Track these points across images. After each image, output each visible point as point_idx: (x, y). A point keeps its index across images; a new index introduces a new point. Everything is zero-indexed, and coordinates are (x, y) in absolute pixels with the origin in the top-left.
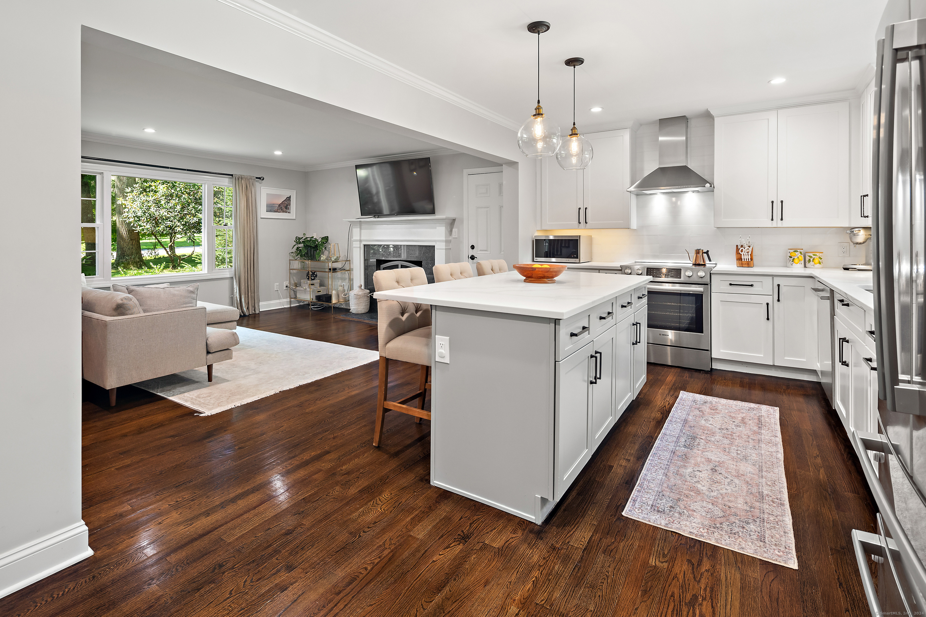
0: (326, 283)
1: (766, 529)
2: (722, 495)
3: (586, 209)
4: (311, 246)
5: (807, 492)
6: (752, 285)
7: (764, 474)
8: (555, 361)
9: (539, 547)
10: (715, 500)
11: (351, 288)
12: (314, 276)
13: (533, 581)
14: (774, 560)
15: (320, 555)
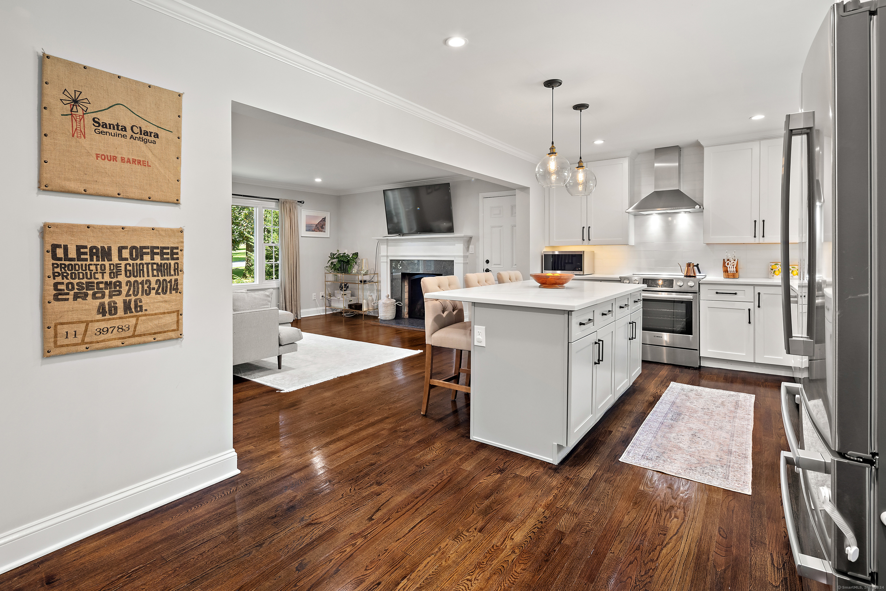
0: (356, 293)
1: (731, 471)
2: (698, 450)
3: (589, 227)
4: (343, 261)
5: (768, 450)
6: (736, 294)
7: (735, 438)
8: (569, 343)
9: (556, 477)
10: (693, 453)
11: (379, 298)
12: (346, 288)
13: (554, 496)
14: (734, 489)
15: (399, 477)
